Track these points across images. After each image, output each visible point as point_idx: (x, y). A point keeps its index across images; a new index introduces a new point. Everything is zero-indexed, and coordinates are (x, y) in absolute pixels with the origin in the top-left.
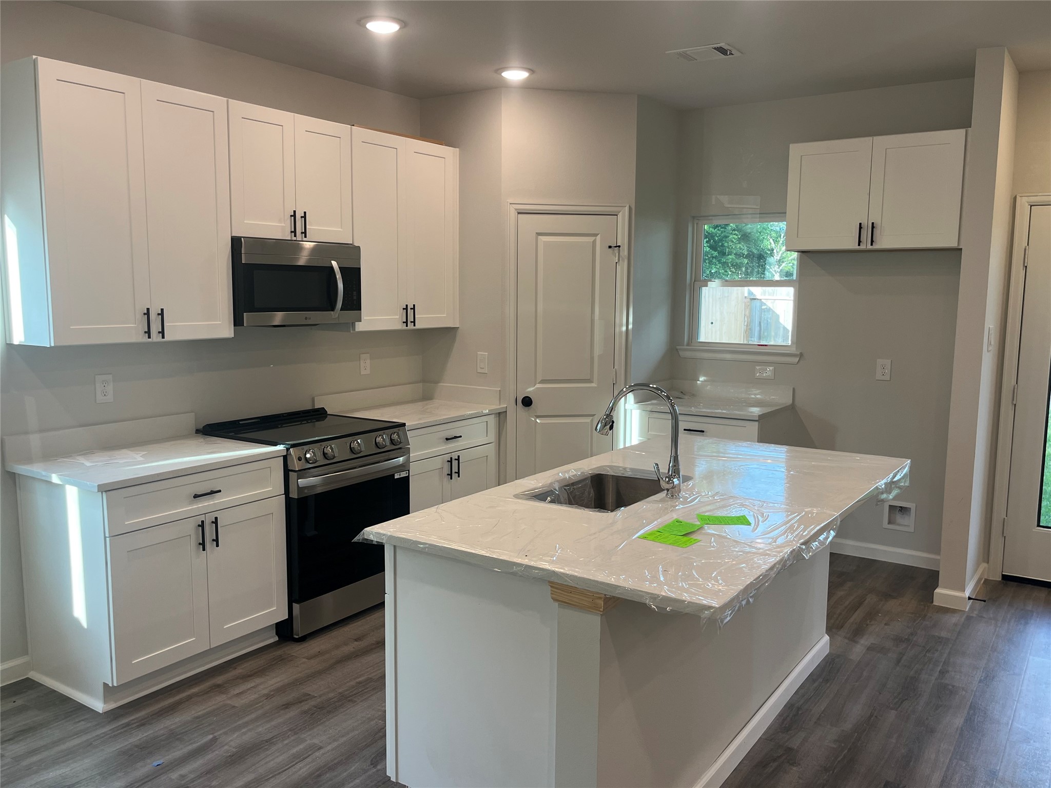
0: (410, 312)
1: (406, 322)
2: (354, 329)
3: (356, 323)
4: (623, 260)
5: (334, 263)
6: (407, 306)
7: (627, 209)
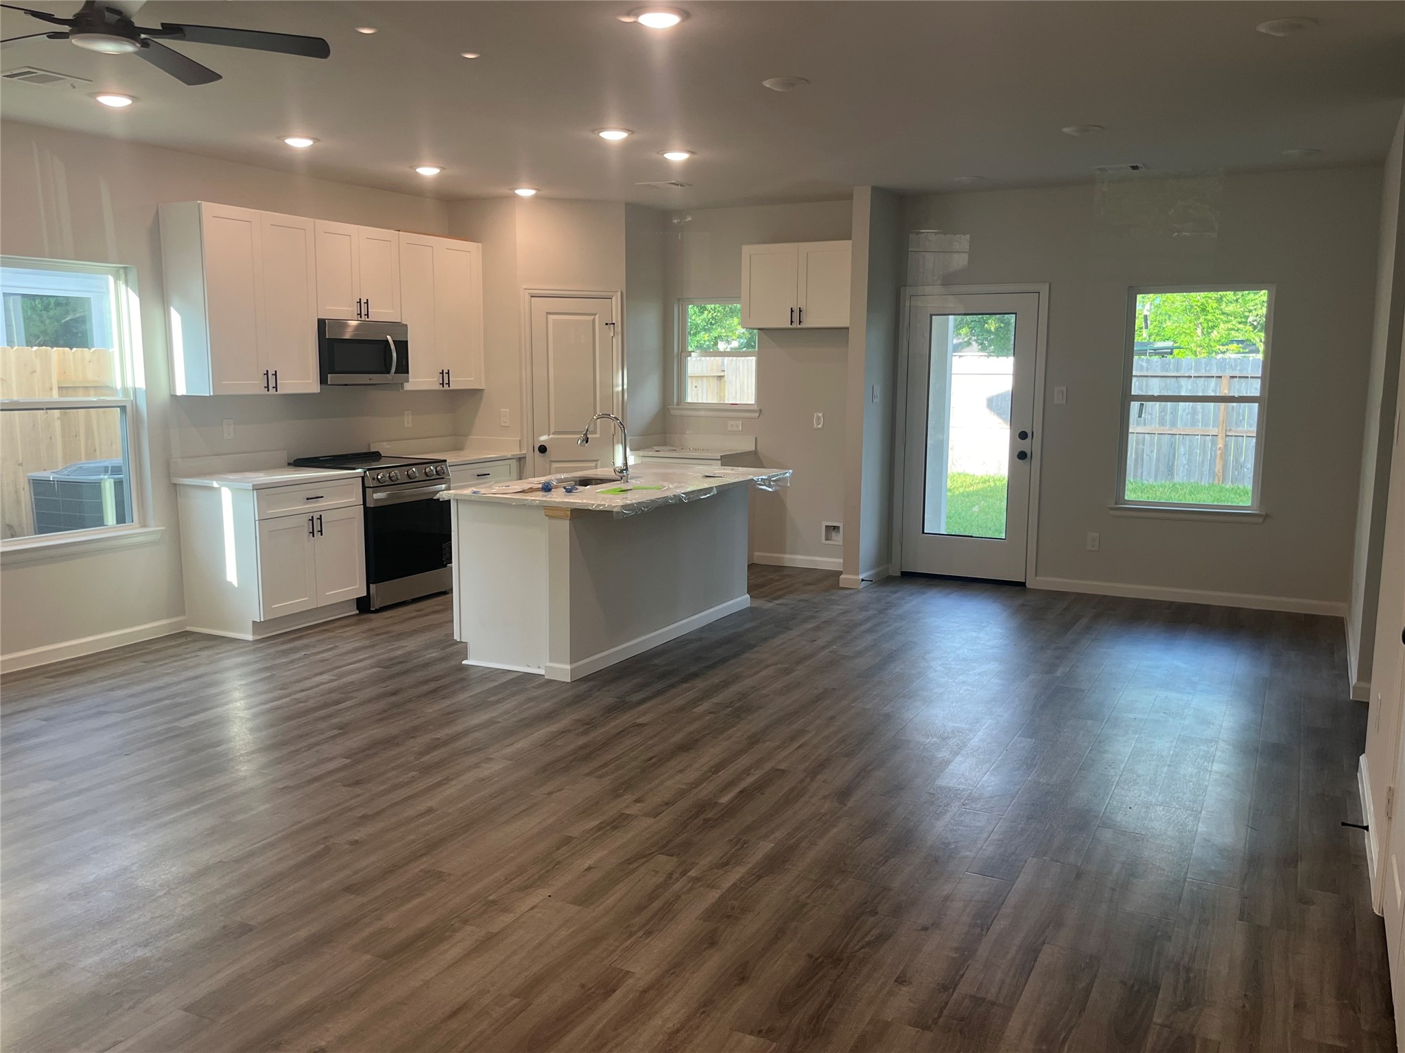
0: (446, 376)
1: (443, 384)
2: (403, 388)
3: (405, 384)
4: (618, 335)
5: (389, 337)
6: (443, 371)
7: (619, 293)
